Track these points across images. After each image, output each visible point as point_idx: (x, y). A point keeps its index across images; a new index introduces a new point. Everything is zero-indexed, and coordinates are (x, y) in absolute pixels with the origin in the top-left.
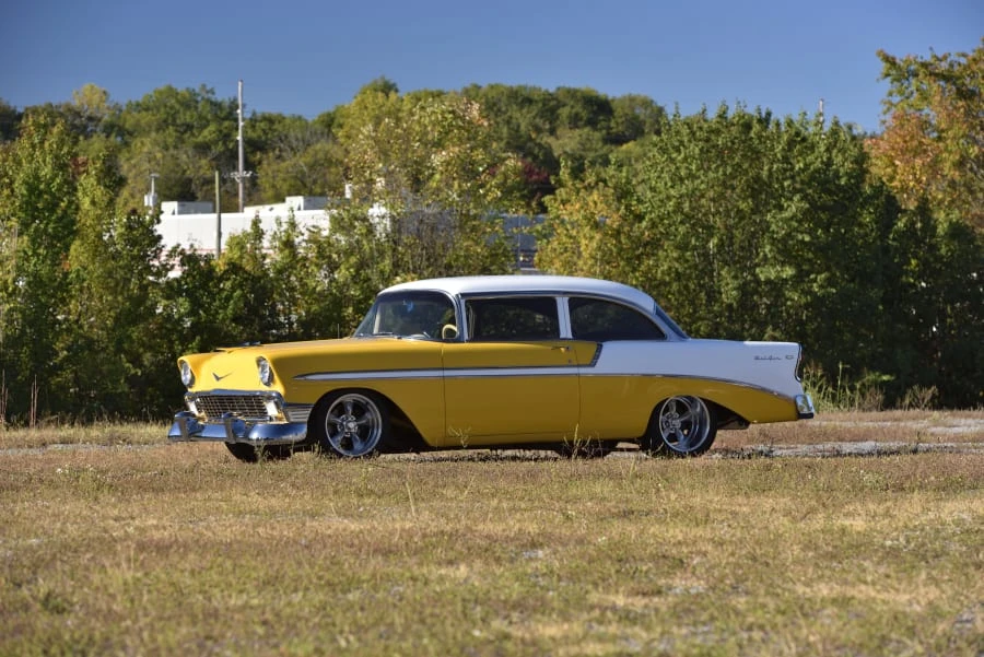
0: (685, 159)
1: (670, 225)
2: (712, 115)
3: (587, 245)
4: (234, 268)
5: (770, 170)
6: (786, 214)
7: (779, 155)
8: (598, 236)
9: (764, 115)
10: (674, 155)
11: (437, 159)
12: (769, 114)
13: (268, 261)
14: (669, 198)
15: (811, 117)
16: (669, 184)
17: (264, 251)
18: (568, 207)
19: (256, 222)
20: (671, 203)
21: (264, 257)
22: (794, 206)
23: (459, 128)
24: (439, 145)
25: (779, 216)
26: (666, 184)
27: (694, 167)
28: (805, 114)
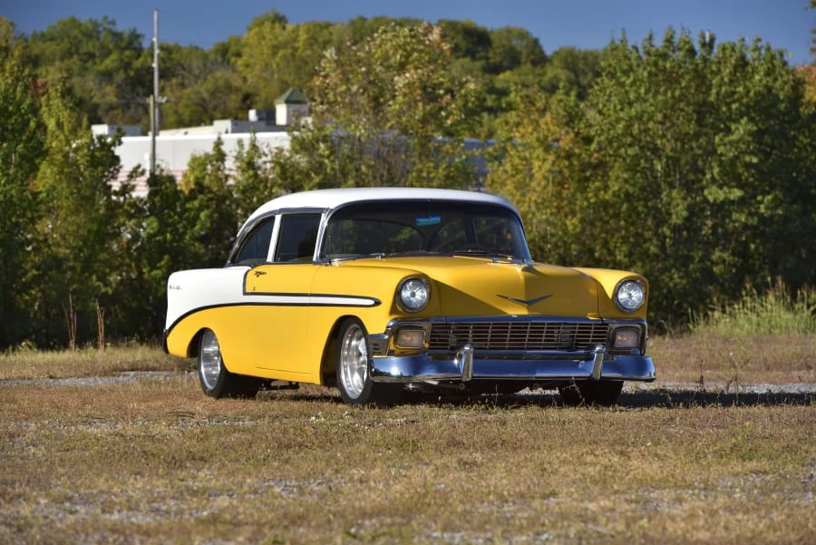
0: (633, 83)
1: (619, 148)
2: (659, 43)
3: (540, 167)
4: (200, 187)
5: (718, 94)
6: (734, 137)
7: (726, 79)
8: (551, 158)
9: (707, 39)
10: (623, 79)
11: (400, 81)
12: (712, 40)
13: (231, 182)
14: (618, 120)
15: (750, 42)
16: (619, 107)
17: (227, 172)
18: (521, 130)
19: (219, 143)
20: (621, 126)
21: (227, 177)
22: (741, 129)
23: (421, 51)
24: (402, 68)
25: (727, 139)
26: (615, 107)
27: (642, 91)
28: (743, 40)
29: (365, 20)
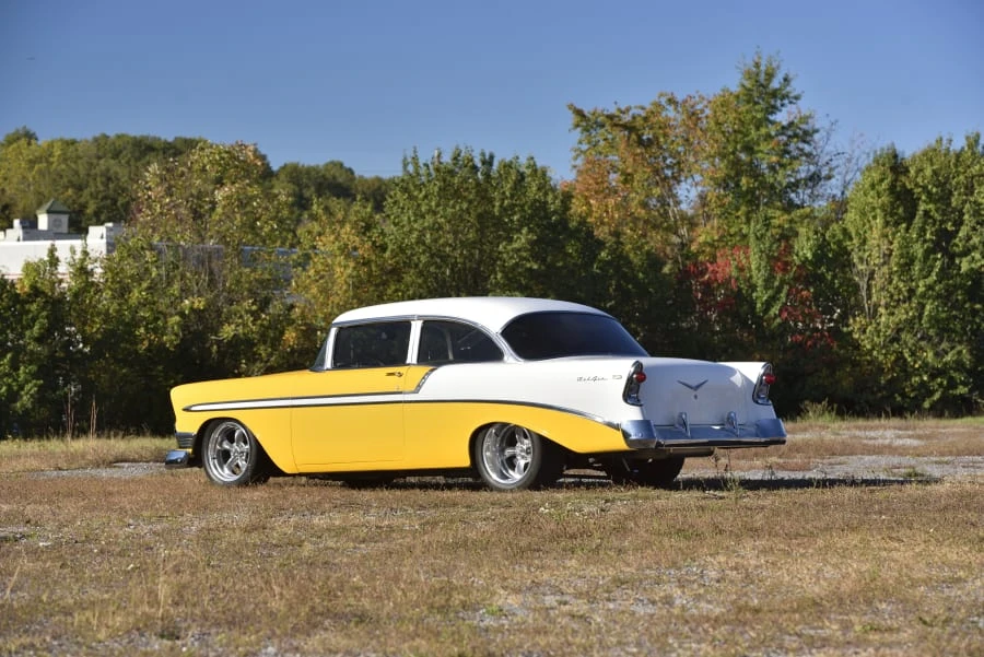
0: (426, 197)
1: (412, 255)
2: (447, 159)
3: (342, 273)
4: (36, 292)
5: (501, 206)
6: (516, 245)
7: (508, 194)
8: (352, 264)
9: (487, 157)
10: (416, 193)
11: (219, 195)
12: (492, 157)
13: (64, 285)
14: (411, 232)
15: (523, 161)
16: (412, 219)
17: (60, 277)
18: (323, 238)
19: (52, 251)
20: (414, 236)
21: (61, 281)
22: (522, 239)
23: (237, 167)
24: (219, 182)
25: (509, 248)
26: (409, 218)
27: (433, 204)
28: (518, 158)
29: (108, 137)
